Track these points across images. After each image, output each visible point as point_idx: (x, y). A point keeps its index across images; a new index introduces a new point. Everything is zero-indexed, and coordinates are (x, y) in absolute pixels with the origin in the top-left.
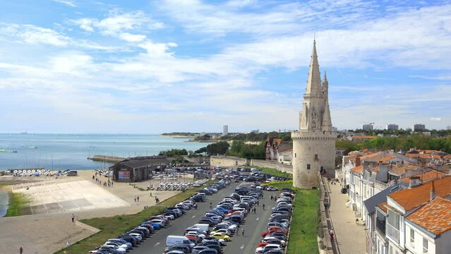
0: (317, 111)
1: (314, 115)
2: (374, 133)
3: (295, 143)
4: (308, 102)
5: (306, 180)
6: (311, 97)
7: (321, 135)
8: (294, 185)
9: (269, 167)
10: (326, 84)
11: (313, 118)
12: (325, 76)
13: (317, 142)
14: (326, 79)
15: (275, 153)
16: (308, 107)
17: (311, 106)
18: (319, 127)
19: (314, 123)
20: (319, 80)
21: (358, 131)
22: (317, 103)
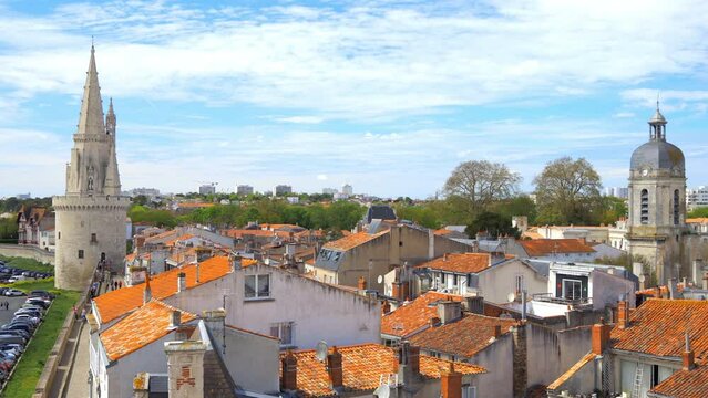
0: (97, 163)
1: (92, 168)
2: (216, 199)
3: (58, 215)
4: (81, 146)
5: (77, 276)
6: (87, 139)
7: (102, 202)
8: (57, 286)
9: (24, 256)
10: (112, 119)
11: (88, 174)
12: (111, 106)
13: (95, 213)
14: (111, 111)
15: (34, 232)
16: (82, 155)
17: (87, 154)
18: (100, 189)
19: (90, 182)
20: (99, 112)
21: (191, 196)
22: (96, 150)
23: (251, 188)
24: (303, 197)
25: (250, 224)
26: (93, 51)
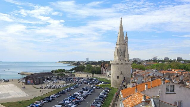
0: (122, 51)
1: (121, 53)
2: (157, 62)
3: (112, 66)
4: (118, 46)
5: (117, 84)
6: (119, 44)
7: (124, 62)
8: (111, 86)
9: (102, 77)
10: (127, 38)
11: (120, 54)
12: (126, 34)
13: (122, 66)
14: (127, 36)
15: (105, 71)
16: (118, 49)
17: (120, 49)
18: (123, 59)
19: (120, 57)
20: (123, 36)
21: (150, 61)
22: (122, 47)
23: (169, 58)
24: (186, 61)
25: (168, 69)
26: (121, 19)
